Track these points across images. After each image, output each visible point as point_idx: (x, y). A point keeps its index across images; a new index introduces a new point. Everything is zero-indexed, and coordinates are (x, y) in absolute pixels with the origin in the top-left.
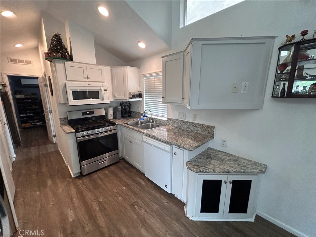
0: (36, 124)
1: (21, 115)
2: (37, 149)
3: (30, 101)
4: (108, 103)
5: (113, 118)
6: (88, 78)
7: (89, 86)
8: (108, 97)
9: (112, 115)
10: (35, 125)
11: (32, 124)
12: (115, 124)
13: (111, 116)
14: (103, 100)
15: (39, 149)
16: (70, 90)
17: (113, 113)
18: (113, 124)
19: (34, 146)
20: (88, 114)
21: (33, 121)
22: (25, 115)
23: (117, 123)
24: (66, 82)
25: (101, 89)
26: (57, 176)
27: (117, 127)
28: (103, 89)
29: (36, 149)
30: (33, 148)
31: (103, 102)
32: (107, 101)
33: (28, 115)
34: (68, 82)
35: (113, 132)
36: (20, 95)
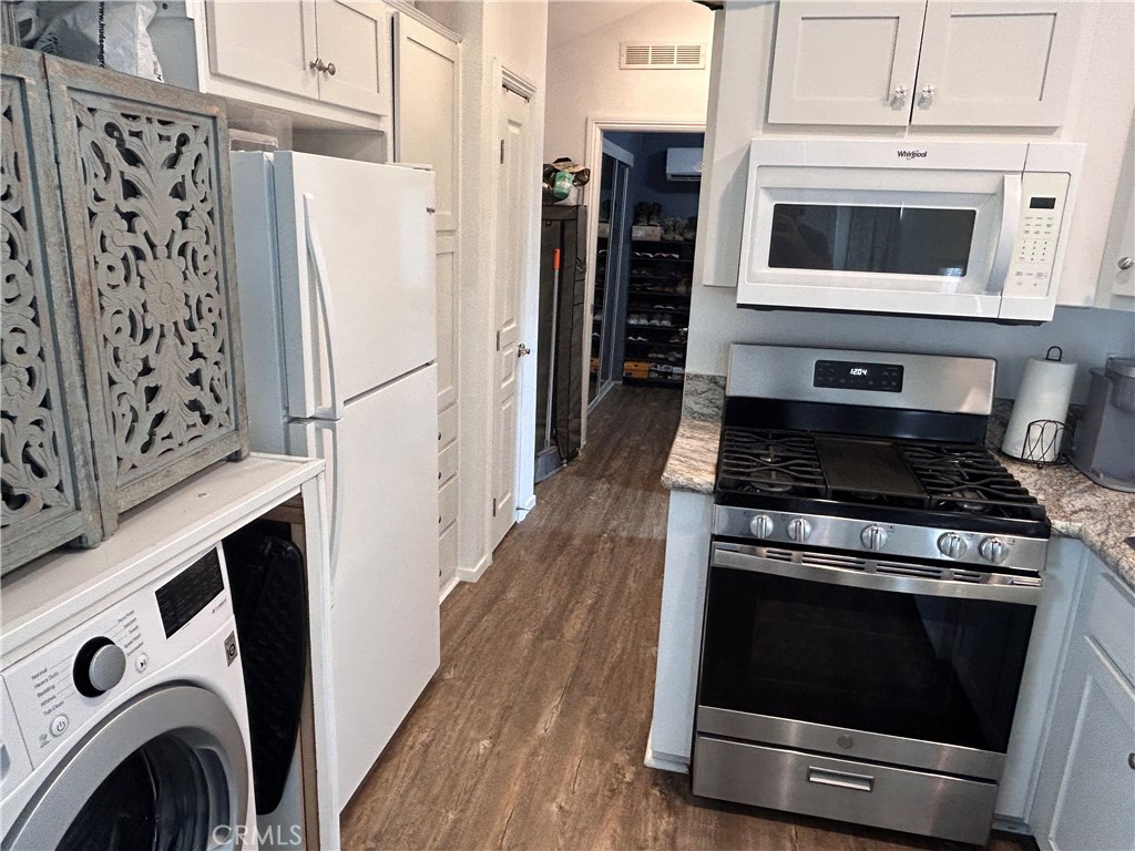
0: (671, 374)
1: (632, 322)
2: (609, 500)
3: (677, 256)
4: (1039, 323)
5: (1048, 458)
6: (919, 100)
7: (904, 162)
8: (1046, 269)
9: (1050, 430)
10: (666, 374)
11: (659, 368)
12: (1044, 530)
13: (1036, 432)
14: (994, 286)
15: (617, 499)
16: (762, 194)
17: (1061, 417)
18: (1029, 519)
19: (610, 479)
20: (860, 383)
21: (664, 353)
22: (644, 322)
23: (1058, 524)
24: (760, 138)
25: (1000, 194)
26: (592, 701)
27: (1048, 557)
28: (1017, 195)
29: (609, 496)
30: (602, 486)
31: (983, 306)
32: (1028, 300)
33: (655, 326)
34: (769, 137)
35: (995, 588)
36: (649, 225)
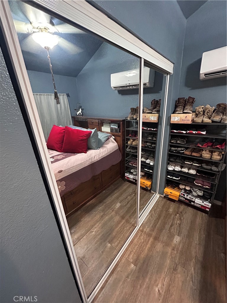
36: (184, 113)
